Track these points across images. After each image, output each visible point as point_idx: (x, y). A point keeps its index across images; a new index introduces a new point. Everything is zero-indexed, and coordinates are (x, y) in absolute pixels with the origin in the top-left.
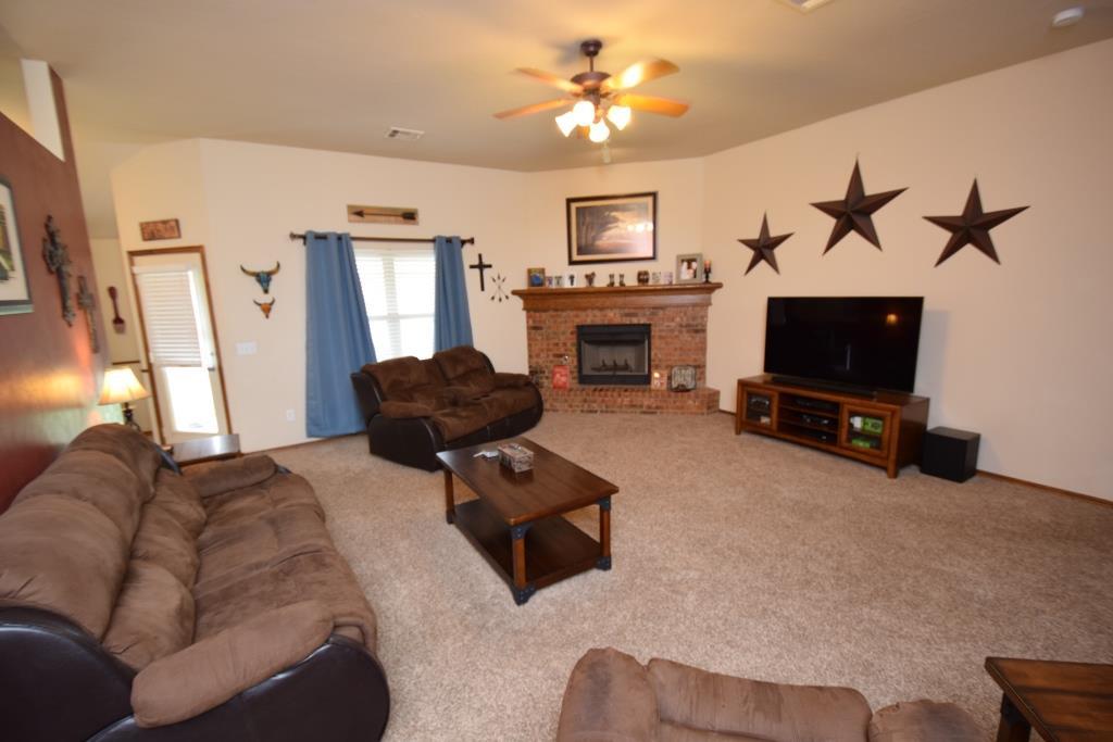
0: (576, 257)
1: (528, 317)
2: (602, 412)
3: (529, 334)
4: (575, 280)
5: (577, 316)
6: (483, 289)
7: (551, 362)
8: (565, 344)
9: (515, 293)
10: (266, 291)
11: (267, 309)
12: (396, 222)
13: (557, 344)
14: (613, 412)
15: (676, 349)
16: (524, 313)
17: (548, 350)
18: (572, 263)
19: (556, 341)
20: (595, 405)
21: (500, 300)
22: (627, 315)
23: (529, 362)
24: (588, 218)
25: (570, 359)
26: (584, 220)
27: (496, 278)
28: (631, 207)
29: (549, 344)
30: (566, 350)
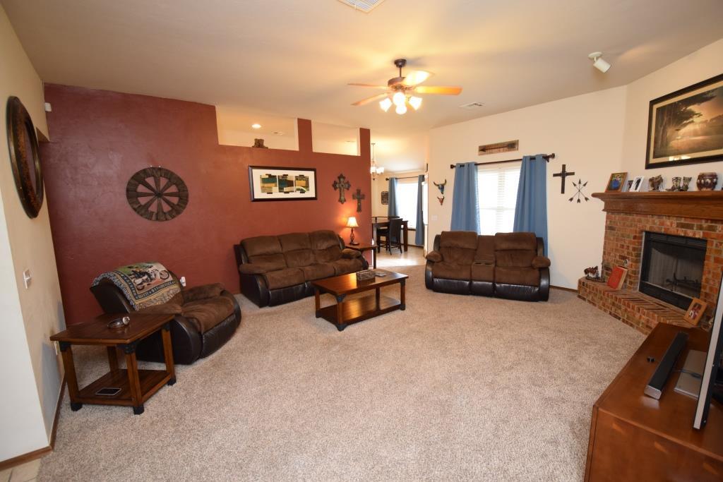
0: (652, 161)
1: (608, 218)
2: (624, 321)
3: (606, 232)
5: (640, 221)
6: (563, 191)
7: (617, 262)
8: (628, 248)
9: (594, 195)
10: (442, 193)
11: (442, 201)
12: (504, 151)
13: (623, 246)
14: (631, 325)
16: (605, 214)
17: (616, 250)
18: (649, 166)
19: (623, 243)
20: (619, 311)
21: (579, 201)
23: (603, 258)
24: (666, 119)
25: (630, 263)
26: (663, 119)
27: (577, 183)
28: (709, 95)
29: (617, 245)
30: (628, 253)
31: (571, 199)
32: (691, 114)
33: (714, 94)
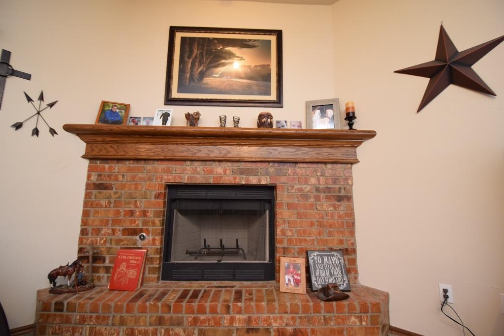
0: (176, 95)
1: (91, 170)
3: (88, 195)
4: (170, 119)
5: (168, 171)
7: (118, 241)
8: (144, 213)
9: (69, 128)
13: (132, 213)
15: (312, 224)
16: (85, 162)
17: (116, 222)
18: (169, 100)
19: (132, 207)
21: (36, 132)
22: (242, 172)
23: (81, 241)
24: (195, 51)
25: (151, 238)
26: (191, 52)
27: (35, 97)
28: (251, 43)
29: (118, 213)
30: (145, 223)
31: (18, 126)
32: (231, 55)
33: (256, 44)
